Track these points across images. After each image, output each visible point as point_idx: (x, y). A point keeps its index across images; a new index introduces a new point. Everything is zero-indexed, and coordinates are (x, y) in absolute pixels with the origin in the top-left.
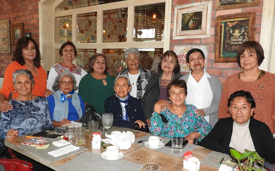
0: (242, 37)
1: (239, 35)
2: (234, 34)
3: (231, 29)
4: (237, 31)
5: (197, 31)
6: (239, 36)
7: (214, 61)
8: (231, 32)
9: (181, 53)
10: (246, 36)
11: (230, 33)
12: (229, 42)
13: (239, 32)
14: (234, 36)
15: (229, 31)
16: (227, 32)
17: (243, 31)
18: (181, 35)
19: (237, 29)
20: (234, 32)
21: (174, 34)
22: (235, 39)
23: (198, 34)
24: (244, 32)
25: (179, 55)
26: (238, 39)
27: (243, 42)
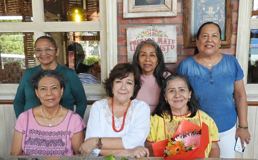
0: (217, 16)
1: (214, 13)
2: (207, 12)
3: (204, 6)
4: (211, 9)
5: (159, 6)
6: (214, 15)
7: (183, 47)
8: (204, 9)
9: (138, 37)
10: (222, 14)
11: (203, 11)
12: (202, 22)
13: (214, 10)
14: (208, 15)
15: (201, 8)
16: (199, 9)
17: (218, 8)
18: (135, 11)
19: (210, 6)
20: (207, 9)
21: (125, 10)
22: (209, 18)
23: (161, 11)
24: (219, 10)
25: (136, 40)
26: (213, 19)
27: (219, 22)
